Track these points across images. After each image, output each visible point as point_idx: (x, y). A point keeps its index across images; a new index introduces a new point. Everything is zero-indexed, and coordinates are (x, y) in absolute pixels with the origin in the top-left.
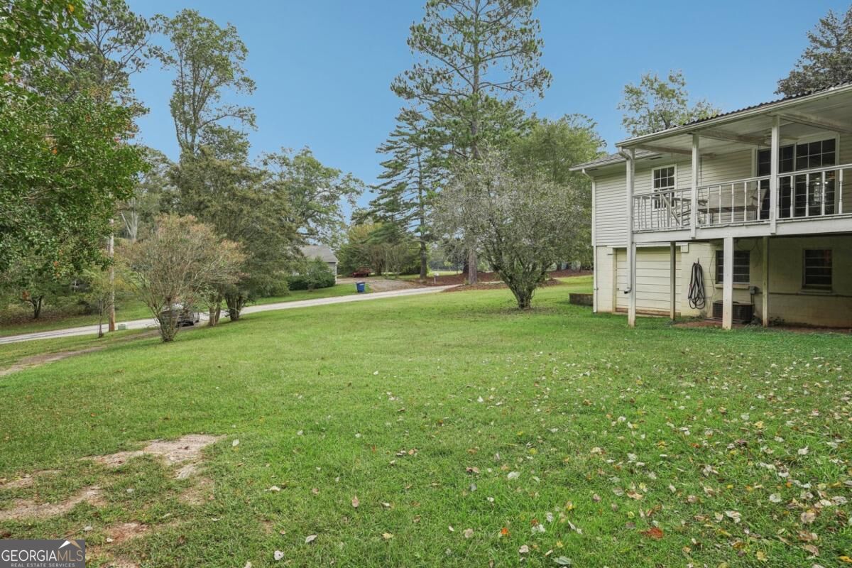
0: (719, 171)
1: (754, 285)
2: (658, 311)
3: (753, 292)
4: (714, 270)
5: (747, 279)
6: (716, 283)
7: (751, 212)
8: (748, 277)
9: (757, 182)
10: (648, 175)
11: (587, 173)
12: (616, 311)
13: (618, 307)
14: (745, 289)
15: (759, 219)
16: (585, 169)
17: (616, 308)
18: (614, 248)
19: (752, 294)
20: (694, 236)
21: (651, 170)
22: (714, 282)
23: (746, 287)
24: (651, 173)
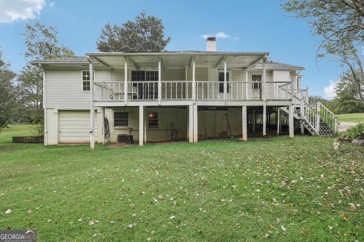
0: (116, 77)
1: (131, 127)
2: (84, 142)
3: (130, 130)
4: (114, 121)
5: (127, 125)
6: (114, 127)
7: (129, 96)
8: (128, 123)
9: (132, 83)
10: (80, 73)
11: (42, 67)
12: (59, 144)
13: (60, 141)
14: (127, 129)
15: (132, 99)
16: (41, 64)
17: (59, 142)
18: (58, 110)
19: (130, 131)
20: (126, 104)
21: (81, 71)
22: (114, 126)
23: (128, 128)
24: (81, 72)
